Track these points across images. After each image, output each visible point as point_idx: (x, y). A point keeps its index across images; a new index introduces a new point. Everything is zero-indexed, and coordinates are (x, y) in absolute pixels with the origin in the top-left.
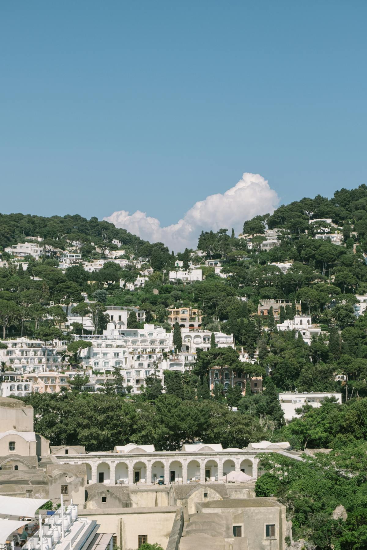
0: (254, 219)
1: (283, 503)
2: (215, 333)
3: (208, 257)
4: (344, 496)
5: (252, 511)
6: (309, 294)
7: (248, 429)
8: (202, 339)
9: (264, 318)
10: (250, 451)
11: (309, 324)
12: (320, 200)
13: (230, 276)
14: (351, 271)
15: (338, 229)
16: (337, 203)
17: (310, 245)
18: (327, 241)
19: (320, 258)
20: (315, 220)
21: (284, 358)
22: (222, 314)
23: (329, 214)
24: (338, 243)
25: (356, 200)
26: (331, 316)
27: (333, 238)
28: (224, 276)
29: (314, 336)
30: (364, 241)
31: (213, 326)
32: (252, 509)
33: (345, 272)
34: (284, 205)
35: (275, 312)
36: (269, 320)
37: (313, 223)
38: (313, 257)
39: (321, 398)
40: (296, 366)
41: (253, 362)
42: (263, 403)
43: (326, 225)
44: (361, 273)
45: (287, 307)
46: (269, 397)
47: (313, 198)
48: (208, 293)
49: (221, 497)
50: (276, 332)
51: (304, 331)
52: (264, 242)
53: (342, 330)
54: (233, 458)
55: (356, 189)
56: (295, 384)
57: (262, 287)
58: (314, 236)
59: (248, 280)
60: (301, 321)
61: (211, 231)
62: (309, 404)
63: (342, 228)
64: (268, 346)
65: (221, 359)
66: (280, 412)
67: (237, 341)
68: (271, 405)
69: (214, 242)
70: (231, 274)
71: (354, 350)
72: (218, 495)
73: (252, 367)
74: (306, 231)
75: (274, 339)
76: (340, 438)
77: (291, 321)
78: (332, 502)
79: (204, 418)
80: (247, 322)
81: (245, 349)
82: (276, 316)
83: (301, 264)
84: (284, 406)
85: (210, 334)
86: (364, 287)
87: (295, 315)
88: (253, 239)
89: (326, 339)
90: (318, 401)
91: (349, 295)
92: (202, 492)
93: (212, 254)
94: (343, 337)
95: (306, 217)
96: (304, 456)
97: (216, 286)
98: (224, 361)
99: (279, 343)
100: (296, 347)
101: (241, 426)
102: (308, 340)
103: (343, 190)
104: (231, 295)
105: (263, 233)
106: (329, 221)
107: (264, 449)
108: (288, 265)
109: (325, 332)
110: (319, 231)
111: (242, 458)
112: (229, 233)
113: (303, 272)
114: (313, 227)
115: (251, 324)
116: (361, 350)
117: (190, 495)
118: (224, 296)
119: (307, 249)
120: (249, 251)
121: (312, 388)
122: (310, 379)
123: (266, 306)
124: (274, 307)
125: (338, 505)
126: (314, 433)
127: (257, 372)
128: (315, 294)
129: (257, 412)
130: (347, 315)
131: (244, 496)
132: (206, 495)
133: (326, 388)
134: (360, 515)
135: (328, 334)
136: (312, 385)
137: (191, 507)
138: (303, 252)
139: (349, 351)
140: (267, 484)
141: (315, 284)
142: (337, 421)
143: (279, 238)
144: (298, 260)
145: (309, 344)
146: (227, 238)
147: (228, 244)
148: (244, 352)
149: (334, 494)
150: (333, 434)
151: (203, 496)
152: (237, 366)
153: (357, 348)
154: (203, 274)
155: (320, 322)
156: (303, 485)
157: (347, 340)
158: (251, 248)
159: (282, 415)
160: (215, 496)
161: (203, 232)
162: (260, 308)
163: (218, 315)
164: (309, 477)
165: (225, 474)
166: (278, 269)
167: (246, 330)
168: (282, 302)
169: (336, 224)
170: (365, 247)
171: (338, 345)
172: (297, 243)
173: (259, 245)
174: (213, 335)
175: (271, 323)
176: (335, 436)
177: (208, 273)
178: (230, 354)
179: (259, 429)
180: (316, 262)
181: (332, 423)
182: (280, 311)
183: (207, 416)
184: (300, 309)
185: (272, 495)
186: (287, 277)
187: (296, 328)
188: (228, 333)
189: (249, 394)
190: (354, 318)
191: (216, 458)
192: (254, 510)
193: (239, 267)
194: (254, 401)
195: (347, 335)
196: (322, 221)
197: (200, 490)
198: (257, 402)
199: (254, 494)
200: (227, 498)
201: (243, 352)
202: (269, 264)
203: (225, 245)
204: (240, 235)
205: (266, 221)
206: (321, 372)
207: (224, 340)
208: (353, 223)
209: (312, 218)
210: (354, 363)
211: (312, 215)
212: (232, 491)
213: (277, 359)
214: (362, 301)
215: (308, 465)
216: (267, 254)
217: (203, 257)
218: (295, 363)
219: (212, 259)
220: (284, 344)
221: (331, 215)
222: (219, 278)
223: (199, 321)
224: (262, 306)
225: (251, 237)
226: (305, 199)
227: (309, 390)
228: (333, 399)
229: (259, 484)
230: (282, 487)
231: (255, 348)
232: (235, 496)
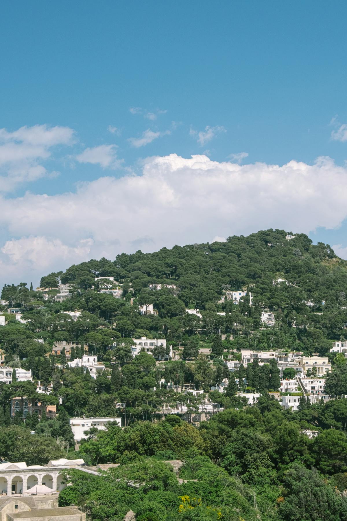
0: (50, 275)
1: (83, 511)
2: (16, 369)
3: (10, 306)
4: (133, 503)
5: (57, 519)
6: (96, 337)
7: (49, 449)
8: (5, 374)
9: (58, 356)
10: (50, 468)
11: (95, 362)
12: (104, 261)
13: (29, 322)
14: (129, 320)
15: (119, 286)
16: (119, 265)
17: (96, 298)
18: (109, 295)
19: (105, 308)
20: (100, 278)
21: (74, 389)
22: (22, 353)
23: (112, 273)
24: (119, 296)
25: (134, 263)
26: (113, 356)
27: (115, 293)
28: (24, 322)
29: (99, 371)
30: (140, 296)
31: (14, 363)
32: (57, 517)
33: (124, 321)
34: (74, 265)
35: (67, 352)
36: (62, 358)
37: (99, 280)
38: (99, 307)
39: (105, 422)
40: (84, 396)
41: (48, 393)
42: (57, 426)
43: (109, 282)
44: (137, 321)
45: (77, 348)
46: (62, 422)
47: (99, 259)
48: (10, 336)
49: (29, 508)
50: (68, 368)
51: (91, 368)
52: (58, 295)
53: (121, 366)
54: (36, 474)
55: (133, 254)
56: (84, 411)
57: (56, 331)
58: (99, 291)
59: (44, 325)
60: (88, 359)
61: (13, 285)
62: (95, 427)
63: (122, 285)
64: (61, 380)
65: (21, 391)
66: (71, 434)
67: (35, 376)
68: (64, 428)
69: (15, 293)
70: (30, 320)
71: (131, 383)
72: (27, 506)
73: (47, 397)
74: (93, 287)
75: (66, 375)
76: (127, 455)
77: (80, 359)
78: (124, 509)
79: (11, 440)
80: (44, 360)
81: (41, 383)
82: (68, 355)
83: (88, 313)
84: (74, 429)
85: (12, 370)
86: (140, 333)
87: (83, 355)
88: (48, 292)
89: (109, 374)
90: (103, 424)
91: (127, 338)
92: (13, 504)
93: (14, 303)
94: (122, 372)
95: (93, 275)
96: (100, 471)
97: (17, 330)
98: (24, 393)
99: (71, 377)
100: (84, 381)
101: (43, 447)
102: (94, 375)
103: (123, 254)
104: (29, 338)
105: (57, 287)
106: (111, 279)
107: (63, 465)
108: (78, 314)
109: (108, 368)
110: (103, 287)
111: (43, 474)
112: (28, 287)
113: (90, 320)
114: (99, 284)
115: (47, 361)
116: (137, 383)
117: (2, 508)
118: (24, 339)
119: (94, 301)
120: (45, 302)
121: (97, 414)
122: (96, 407)
123: (59, 346)
124: (66, 348)
125: (128, 510)
126: (105, 451)
127: (51, 401)
128: (101, 337)
129: (52, 434)
130: (126, 355)
131: (49, 506)
132: (16, 507)
133: (109, 414)
134: (147, 518)
135: (110, 370)
136: (97, 411)
137: (4, 518)
138: (90, 303)
139: (127, 383)
140: (69, 495)
141: (100, 330)
142: (124, 441)
143: (70, 291)
144: (86, 310)
145: (95, 378)
146: (26, 290)
147: (28, 296)
148: (41, 385)
149: (125, 501)
150: (120, 452)
151: (14, 507)
152: (35, 396)
153: (134, 381)
154: (6, 320)
155: (104, 360)
156: (100, 495)
157: (126, 375)
158: (47, 299)
159: (72, 437)
160: (25, 508)
161: (5, 285)
162: (54, 348)
163: (18, 355)
164: (104, 488)
165: (29, 488)
166: (70, 317)
167: (42, 367)
168: (73, 344)
169: (117, 282)
170: (140, 300)
171: (119, 379)
172: (85, 296)
173: (54, 297)
174: (14, 371)
175: (63, 361)
176: (122, 453)
177: (10, 319)
178: (29, 386)
179: (58, 448)
180: (100, 312)
181: (120, 443)
182: (71, 351)
183: (13, 439)
184: (87, 350)
185: (74, 504)
186: (77, 323)
187: (85, 365)
188: (27, 369)
189: (45, 420)
190: (131, 357)
191: (21, 474)
192: (59, 518)
193: (36, 315)
194: (49, 425)
195: (126, 371)
196: (106, 279)
197: (11, 503)
198: (51, 426)
199: (57, 504)
200: (35, 508)
201: (39, 385)
202: (62, 312)
203: (26, 296)
204: (38, 288)
205: (59, 277)
206: (104, 401)
207: (24, 375)
208: (131, 281)
209: (97, 276)
210: (131, 393)
211: (98, 274)
212: (39, 503)
213: (69, 390)
214: (138, 344)
215: (103, 478)
216: (61, 304)
217: (6, 305)
218: (84, 393)
219: (14, 308)
220: (75, 378)
221: (113, 274)
222: (19, 323)
223: (2, 359)
224: (56, 347)
225: (47, 290)
226: (92, 260)
227: (95, 416)
228: (115, 423)
229: (63, 496)
230: (81, 497)
231: (50, 382)
232: (41, 507)
